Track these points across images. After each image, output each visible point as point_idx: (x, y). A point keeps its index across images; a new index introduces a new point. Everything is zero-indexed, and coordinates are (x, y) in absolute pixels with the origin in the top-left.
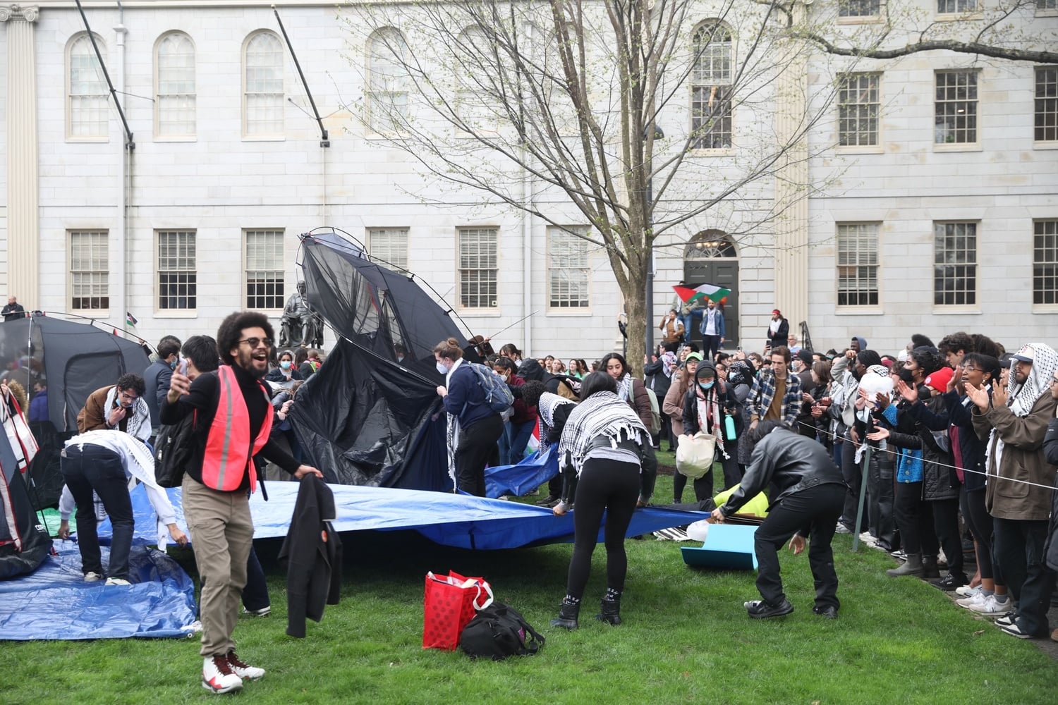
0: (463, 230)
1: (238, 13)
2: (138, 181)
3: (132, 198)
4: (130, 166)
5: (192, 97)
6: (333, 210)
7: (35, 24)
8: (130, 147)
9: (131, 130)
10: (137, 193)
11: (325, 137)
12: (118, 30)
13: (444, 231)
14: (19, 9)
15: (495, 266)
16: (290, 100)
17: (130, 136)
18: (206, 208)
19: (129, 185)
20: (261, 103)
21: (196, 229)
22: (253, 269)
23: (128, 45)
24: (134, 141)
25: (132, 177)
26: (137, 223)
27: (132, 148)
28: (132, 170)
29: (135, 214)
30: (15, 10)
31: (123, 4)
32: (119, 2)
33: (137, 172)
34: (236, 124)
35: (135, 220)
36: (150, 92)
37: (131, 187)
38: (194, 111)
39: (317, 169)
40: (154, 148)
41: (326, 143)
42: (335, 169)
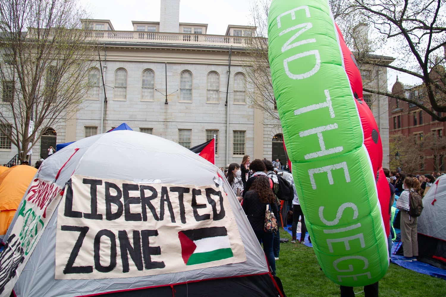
0: (207, 130)
1: (141, 64)
2: (108, 112)
3: (106, 117)
4: (106, 107)
5: (126, 88)
6: (168, 123)
8: (106, 101)
10: (107, 116)
11: (166, 101)
12: (104, 67)
13: (202, 131)
15: (217, 142)
16: (156, 90)
17: (106, 98)
18: (129, 121)
20: (147, 90)
23: (107, 71)
24: (107, 100)
25: (106, 111)
26: (107, 125)
27: (107, 102)
28: (106, 109)
29: (106, 122)
30: (74, 60)
31: (106, 59)
32: (105, 59)
33: (107, 109)
34: (140, 96)
35: (106, 124)
36: (113, 86)
37: (105, 114)
38: (126, 92)
39: (163, 111)
40: (113, 102)
41: (166, 103)
42: (169, 111)
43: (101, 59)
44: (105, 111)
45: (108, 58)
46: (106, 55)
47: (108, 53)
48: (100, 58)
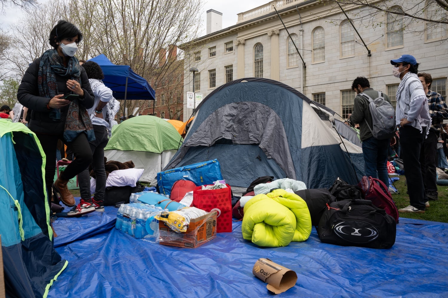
1: (338, 16)
2: (307, 78)
3: (305, 84)
4: (305, 73)
5: (324, 48)
6: (372, 80)
7: (278, 35)
8: (305, 67)
9: (305, 62)
10: (307, 82)
11: (369, 52)
12: (300, 31)
14: (274, 31)
15: (445, 94)
16: (356, 42)
17: (304, 64)
18: (328, 85)
19: (304, 79)
20: (346, 45)
21: (325, 92)
22: (345, 104)
23: (304, 35)
24: (306, 65)
28: (305, 75)
29: (306, 89)
30: (273, 32)
31: (302, 22)
32: (300, 22)
33: (307, 75)
34: (338, 54)
35: (306, 91)
36: (311, 48)
37: (305, 80)
38: (324, 52)
39: (367, 65)
40: (312, 66)
41: (370, 55)
42: (374, 64)
43: (286, 27)
44: (305, 77)
45: (304, 20)
46: (301, 18)
47: (302, 15)
48: (284, 26)
